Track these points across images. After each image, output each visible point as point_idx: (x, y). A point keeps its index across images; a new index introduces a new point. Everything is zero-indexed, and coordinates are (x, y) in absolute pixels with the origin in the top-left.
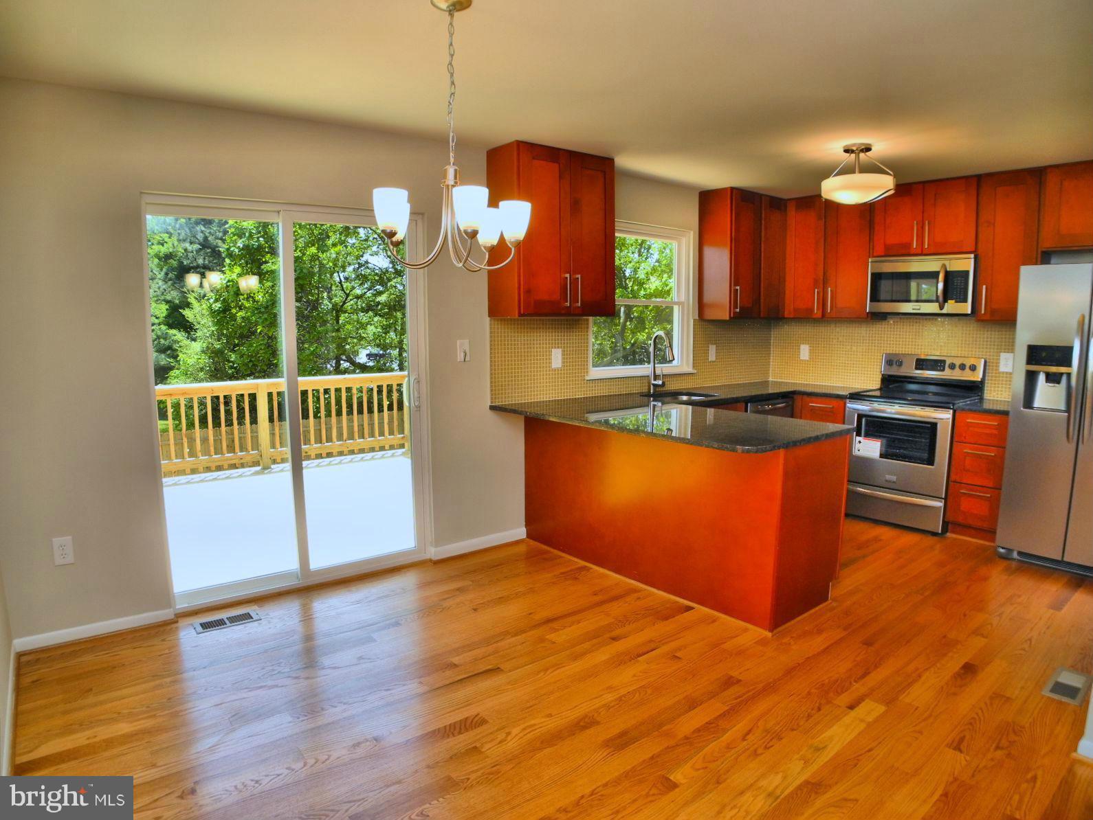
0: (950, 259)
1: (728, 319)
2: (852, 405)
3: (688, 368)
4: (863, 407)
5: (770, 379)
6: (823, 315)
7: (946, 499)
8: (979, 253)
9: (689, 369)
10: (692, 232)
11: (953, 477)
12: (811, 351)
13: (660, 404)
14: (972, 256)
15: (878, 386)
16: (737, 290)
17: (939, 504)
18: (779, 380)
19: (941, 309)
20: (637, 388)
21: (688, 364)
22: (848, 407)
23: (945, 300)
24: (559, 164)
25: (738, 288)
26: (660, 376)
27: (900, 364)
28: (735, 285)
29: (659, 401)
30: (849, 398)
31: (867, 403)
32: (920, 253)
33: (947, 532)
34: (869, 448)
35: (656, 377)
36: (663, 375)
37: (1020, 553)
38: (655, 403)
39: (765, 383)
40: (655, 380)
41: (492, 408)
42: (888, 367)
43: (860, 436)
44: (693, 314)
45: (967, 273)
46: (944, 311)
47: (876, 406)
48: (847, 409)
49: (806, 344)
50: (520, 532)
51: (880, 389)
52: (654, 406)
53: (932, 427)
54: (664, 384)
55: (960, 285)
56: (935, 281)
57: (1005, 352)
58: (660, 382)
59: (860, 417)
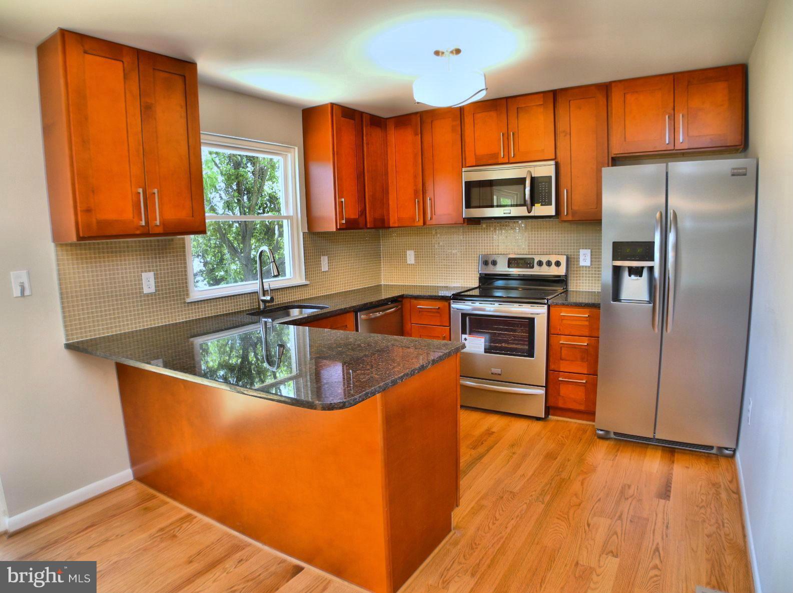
0: (535, 166)
1: (335, 230)
2: (455, 306)
3: (301, 280)
4: (466, 306)
5: (382, 283)
6: (424, 223)
7: (546, 387)
8: (559, 160)
9: (303, 281)
10: (296, 148)
11: (552, 367)
12: (416, 257)
13: (270, 320)
14: (553, 162)
15: (477, 285)
16: (342, 202)
17: (541, 392)
18: (390, 283)
19: (529, 212)
20: (245, 305)
21: (300, 276)
22: (453, 308)
23: (533, 204)
24: (123, 62)
25: (343, 200)
26: (268, 291)
27: (494, 263)
28: (340, 197)
29: (269, 317)
30: (452, 299)
31: (469, 303)
32: (507, 161)
33: (549, 415)
34: (475, 344)
35: (265, 293)
36: (271, 290)
37: (615, 433)
38: (266, 320)
39: (378, 288)
40: (264, 295)
41: (69, 346)
42: (485, 267)
43: (466, 334)
44: (302, 228)
45: (550, 177)
46: (532, 214)
47: (477, 305)
48: (452, 309)
49: (411, 249)
50: (126, 474)
51: (479, 287)
52: (266, 322)
53: (530, 322)
54: (272, 299)
55: (545, 190)
56: (522, 186)
57: (583, 249)
58: (268, 298)
59: (464, 316)
